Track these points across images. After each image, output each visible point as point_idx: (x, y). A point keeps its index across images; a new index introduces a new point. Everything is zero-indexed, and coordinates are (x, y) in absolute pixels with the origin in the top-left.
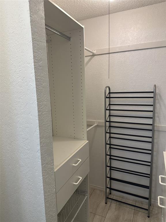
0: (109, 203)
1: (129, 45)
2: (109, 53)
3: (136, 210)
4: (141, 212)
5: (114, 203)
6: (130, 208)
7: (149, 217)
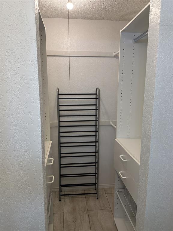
0: (62, 200)
1: (74, 51)
2: (69, 56)
3: (87, 197)
4: (91, 197)
5: (68, 198)
6: (81, 197)
7: (97, 199)
